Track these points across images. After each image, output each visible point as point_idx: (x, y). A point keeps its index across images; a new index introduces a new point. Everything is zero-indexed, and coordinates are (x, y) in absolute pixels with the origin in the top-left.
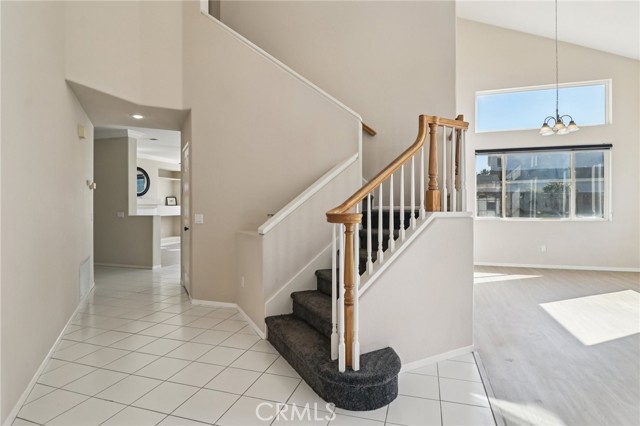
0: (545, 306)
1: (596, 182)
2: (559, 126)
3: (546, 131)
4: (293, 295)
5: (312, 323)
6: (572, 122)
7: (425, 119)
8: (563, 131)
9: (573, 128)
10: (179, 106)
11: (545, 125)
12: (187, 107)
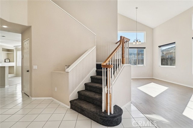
0: (138, 88)
1: (140, 57)
2: (137, 42)
3: (134, 43)
4: (78, 92)
5: (88, 100)
6: (140, 41)
7: (122, 37)
8: (137, 44)
9: (140, 43)
10: (26, 24)
11: (134, 42)
12: (30, 25)
